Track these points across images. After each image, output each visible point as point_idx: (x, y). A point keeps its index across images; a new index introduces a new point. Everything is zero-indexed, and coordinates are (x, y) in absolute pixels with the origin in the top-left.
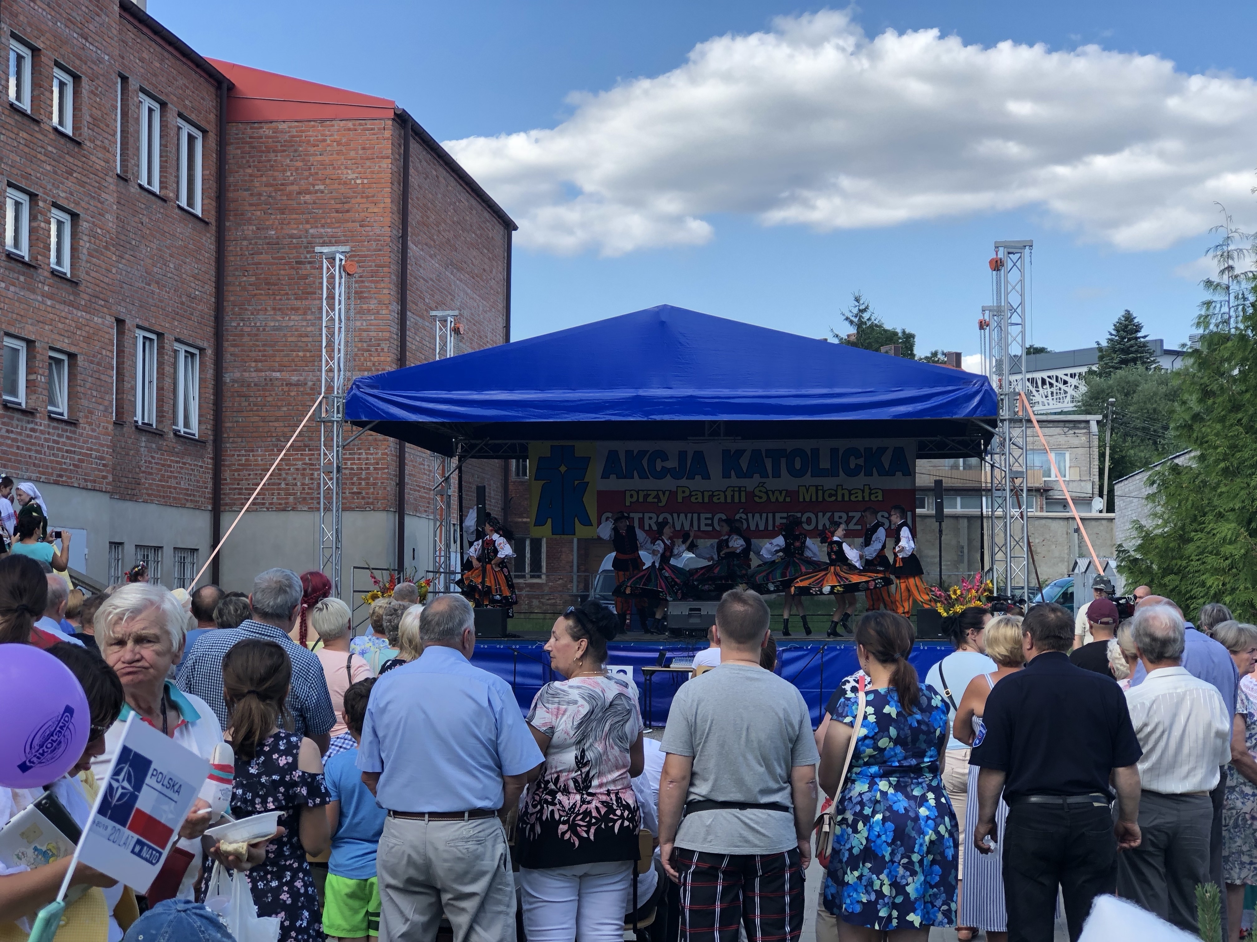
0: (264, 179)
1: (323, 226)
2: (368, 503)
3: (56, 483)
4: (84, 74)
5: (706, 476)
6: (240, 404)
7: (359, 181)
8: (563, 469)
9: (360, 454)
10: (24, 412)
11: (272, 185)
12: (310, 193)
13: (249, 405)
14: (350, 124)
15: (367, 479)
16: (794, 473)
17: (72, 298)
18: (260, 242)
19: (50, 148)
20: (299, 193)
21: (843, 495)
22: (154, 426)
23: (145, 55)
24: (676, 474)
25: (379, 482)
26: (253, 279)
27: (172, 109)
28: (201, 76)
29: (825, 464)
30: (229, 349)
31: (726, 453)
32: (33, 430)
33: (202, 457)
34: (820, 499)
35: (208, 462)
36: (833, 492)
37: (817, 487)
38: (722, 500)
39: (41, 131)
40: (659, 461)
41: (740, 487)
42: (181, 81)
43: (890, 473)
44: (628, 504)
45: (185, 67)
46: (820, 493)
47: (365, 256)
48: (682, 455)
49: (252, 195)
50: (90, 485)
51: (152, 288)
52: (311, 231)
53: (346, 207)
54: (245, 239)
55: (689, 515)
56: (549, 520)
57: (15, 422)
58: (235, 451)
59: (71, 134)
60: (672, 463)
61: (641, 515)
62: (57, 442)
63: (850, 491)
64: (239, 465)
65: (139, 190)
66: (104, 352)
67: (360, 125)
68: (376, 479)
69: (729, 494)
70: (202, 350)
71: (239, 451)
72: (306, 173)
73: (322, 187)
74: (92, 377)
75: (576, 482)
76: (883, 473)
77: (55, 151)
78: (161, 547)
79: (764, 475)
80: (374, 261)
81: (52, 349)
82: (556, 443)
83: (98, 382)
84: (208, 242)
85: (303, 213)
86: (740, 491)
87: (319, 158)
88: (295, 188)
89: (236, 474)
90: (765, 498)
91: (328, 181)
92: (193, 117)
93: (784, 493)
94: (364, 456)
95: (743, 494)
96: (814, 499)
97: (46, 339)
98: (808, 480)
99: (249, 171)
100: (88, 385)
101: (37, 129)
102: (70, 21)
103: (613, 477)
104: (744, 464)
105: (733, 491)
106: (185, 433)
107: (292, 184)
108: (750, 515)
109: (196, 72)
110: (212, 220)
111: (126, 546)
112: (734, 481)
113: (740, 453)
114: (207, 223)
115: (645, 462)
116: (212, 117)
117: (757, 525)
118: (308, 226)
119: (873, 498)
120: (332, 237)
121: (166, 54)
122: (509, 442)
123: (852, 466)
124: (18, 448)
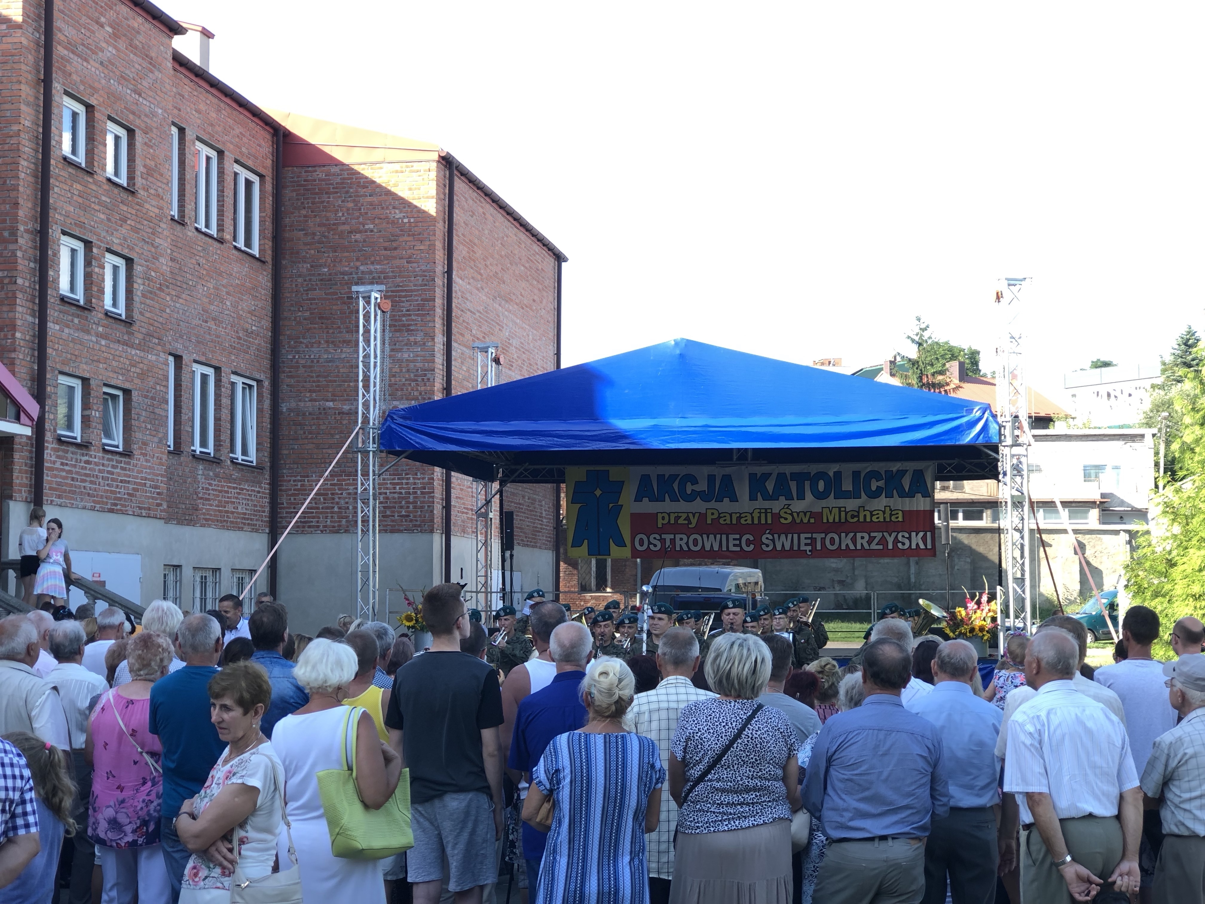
0: (318, 220)
1: (372, 263)
2: (415, 526)
3: (111, 511)
4: (139, 127)
5: (734, 499)
6: (296, 433)
7: (406, 220)
8: (598, 492)
9: (408, 479)
10: (78, 445)
11: (324, 225)
12: (360, 232)
13: (305, 433)
14: (397, 167)
15: (415, 502)
16: (820, 496)
17: (126, 337)
18: (314, 278)
19: (104, 198)
20: (350, 232)
21: (865, 516)
22: (212, 455)
23: (202, 107)
24: (706, 497)
25: (426, 505)
26: (307, 314)
27: (229, 157)
28: (258, 124)
29: (847, 485)
30: (286, 381)
31: (752, 476)
32: (87, 462)
33: (260, 483)
34: (843, 520)
35: (266, 487)
36: (856, 514)
37: (840, 508)
38: (749, 522)
39: (95, 183)
40: (689, 484)
41: (766, 509)
42: (238, 130)
43: (911, 495)
44: (660, 526)
45: (242, 116)
46: (843, 514)
47: (411, 291)
48: (711, 478)
49: (306, 234)
50: (144, 513)
51: (208, 324)
52: (362, 268)
53: (394, 245)
54: (300, 276)
55: (718, 536)
56: (586, 542)
57: (70, 455)
58: (291, 476)
59: (125, 185)
60: (703, 486)
61: (672, 536)
62: (112, 473)
63: (871, 512)
64: (295, 490)
65: (196, 233)
66: (158, 387)
67: (407, 167)
68: (423, 502)
69: (756, 515)
70: (259, 382)
71: (295, 476)
72: (357, 214)
73: (372, 226)
74: (146, 410)
75: (611, 505)
76: (903, 494)
77: (108, 201)
78: (220, 569)
79: (790, 497)
80: (420, 295)
81: (106, 385)
82: (591, 468)
83: (152, 416)
84: (264, 279)
85: (354, 251)
86: (766, 513)
87: (369, 199)
88: (346, 228)
89: (292, 498)
90: (790, 519)
91: (377, 221)
92: (250, 163)
93: (808, 514)
94: (411, 481)
95: (769, 515)
96: (837, 520)
97: (101, 377)
98: (831, 502)
99: (304, 212)
100: (142, 419)
101: (91, 180)
102: (123, 78)
103: (646, 500)
104: (770, 486)
105: (760, 513)
106: (242, 460)
107: (344, 224)
108: (776, 536)
109: (252, 121)
110: (269, 258)
111: (184, 569)
112: (761, 503)
113: (766, 476)
114: (264, 262)
115: (676, 486)
116: (269, 163)
117: (783, 545)
118: (358, 263)
119: (893, 518)
120: (381, 272)
121: (222, 105)
122: (548, 467)
123: (874, 488)
124: (73, 479)
